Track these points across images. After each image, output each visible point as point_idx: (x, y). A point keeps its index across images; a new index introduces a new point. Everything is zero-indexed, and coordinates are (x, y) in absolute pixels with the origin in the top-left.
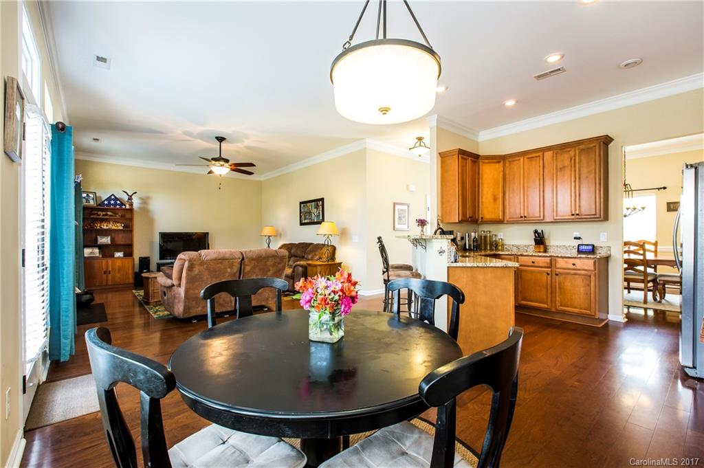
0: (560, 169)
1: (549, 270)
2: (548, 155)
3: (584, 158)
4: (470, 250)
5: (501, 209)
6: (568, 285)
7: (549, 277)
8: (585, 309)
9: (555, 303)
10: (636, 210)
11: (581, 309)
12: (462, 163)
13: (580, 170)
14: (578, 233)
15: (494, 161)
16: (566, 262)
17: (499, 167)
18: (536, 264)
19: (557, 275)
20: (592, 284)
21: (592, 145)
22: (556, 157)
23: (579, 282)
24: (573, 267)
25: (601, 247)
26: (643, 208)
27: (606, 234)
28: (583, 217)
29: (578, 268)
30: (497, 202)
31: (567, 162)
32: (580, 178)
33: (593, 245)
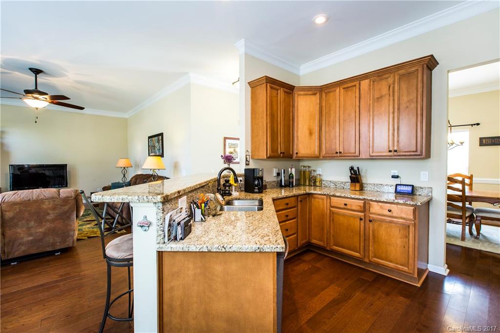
0: (378, 98)
1: (363, 214)
2: (365, 84)
3: (404, 86)
4: (285, 186)
5: (317, 143)
6: (383, 232)
7: (362, 223)
8: (401, 265)
9: (369, 253)
10: (454, 145)
11: (397, 264)
12: (271, 93)
13: (399, 100)
14: (396, 171)
15: (310, 93)
16: (381, 207)
17: (315, 99)
18: (348, 207)
19: (370, 221)
20: (411, 235)
21: (414, 69)
22: (373, 85)
23: (396, 233)
24: (389, 214)
25: (421, 188)
26: (462, 143)
27: (427, 173)
28: (402, 154)
29: (395, 215)
30: (313, 136)
31: (385, 91)
32: (399, 109)
33: (413, 186)
